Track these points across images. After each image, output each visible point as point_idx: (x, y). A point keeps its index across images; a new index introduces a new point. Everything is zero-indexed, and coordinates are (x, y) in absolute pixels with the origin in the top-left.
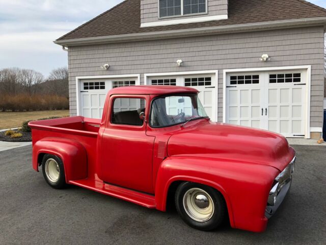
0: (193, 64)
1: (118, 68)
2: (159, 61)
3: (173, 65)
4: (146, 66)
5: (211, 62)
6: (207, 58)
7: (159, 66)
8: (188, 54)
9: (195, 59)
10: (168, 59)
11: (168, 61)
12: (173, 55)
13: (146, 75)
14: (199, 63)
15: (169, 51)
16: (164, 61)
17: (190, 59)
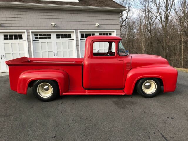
0: (61, 26)
1: (9, 25)
2: (39, 22)
3: (49, 25)
4: (31, 25)
5: (72, 26)
6: (69, 23)
7: (39, 25)
8: (58, 20)
9: (62, 23)
10: (46, 22)
11: (46, 23)
12: (48, 20)
13: (31, 31)
14: (65, 26)
15: (46, 17)
16: (43, 23)
17: (59, 23)
